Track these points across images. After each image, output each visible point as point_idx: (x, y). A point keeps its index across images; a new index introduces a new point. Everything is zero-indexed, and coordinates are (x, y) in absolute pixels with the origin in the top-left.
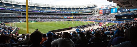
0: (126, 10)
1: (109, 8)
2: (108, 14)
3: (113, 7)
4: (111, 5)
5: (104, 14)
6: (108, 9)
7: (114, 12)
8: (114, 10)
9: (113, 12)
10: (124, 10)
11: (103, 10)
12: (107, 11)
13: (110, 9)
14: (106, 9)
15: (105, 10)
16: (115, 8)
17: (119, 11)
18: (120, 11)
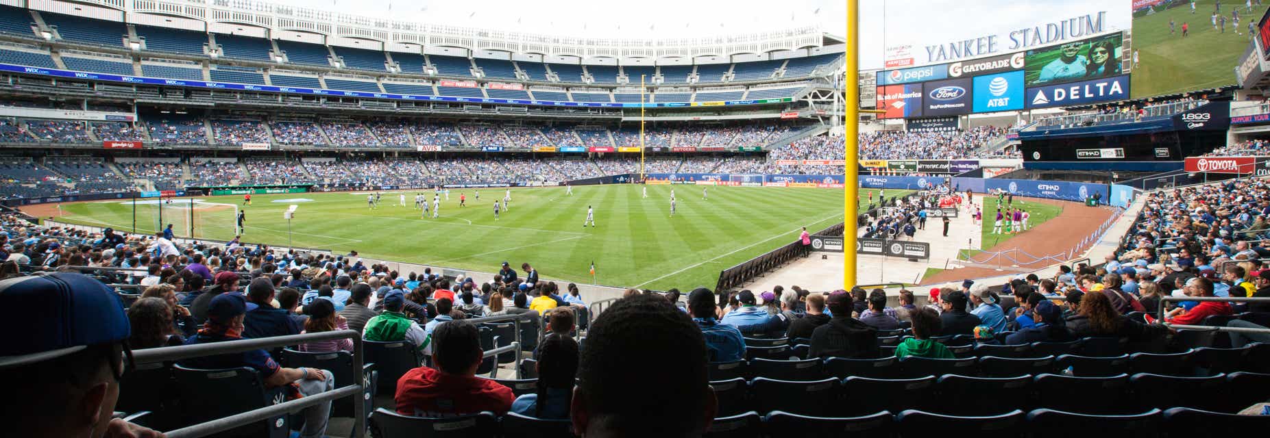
0: (1094, 90)
1: (956, 72)
2: (950, 118)
3: (988, 66)
4: (974, 49)
5: (912, 122)
6: (949, 80)
7: (1002, 103)
8: (1000, 85)
9: (991, 103)
10: (1081, 92)
11: (910, 85)
12: (944, 92)
13: (968, 79)
14: (928, 74)
15: (924, 86)
16: (1010, 70)
17: (1040, 98)
18: (1050, 96)
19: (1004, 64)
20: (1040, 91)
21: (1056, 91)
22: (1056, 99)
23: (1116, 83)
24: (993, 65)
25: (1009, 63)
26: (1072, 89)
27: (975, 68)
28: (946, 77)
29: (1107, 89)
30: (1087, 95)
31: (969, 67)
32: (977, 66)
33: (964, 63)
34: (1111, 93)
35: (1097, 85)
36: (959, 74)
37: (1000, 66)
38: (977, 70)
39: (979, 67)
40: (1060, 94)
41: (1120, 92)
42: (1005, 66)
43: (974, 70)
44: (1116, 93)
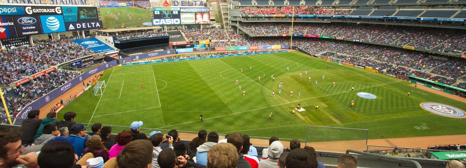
1: (29, 11)
11: (4, 17)
13: (36, 16)
15: (13, 18)
17: (71, 27)
19: (53, 11)
20: (71, 24)
21: (77, 24)
22: (78, 28)
23: (98, 23)
24: (48, 11)
25: (55, 10)
26: (83, 24)
27: (39, 11)
28: (25, 14)
29: (95, 25)
30: (89, 27)
31: (36, 10)
32: (40, 10)
33: (33, 7)
34: (97, 26)
35: (92, 23)
36: (31, 13)
37: (51, 12)
38: (40, 12)
39: (41, 11)
40: (79, 26)
41: (99, 26)
42: (53, 12)
43: (39, 12)
44: (98, 26)
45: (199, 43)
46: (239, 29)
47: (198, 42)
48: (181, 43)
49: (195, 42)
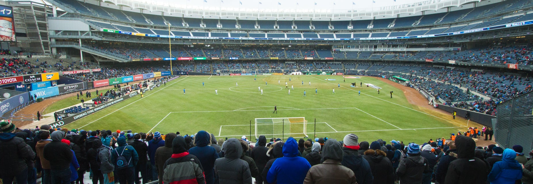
45: (41, 79)
46: (83, 52)
47: (40, 76)
48: (8, 81)
49: (34, 77)
